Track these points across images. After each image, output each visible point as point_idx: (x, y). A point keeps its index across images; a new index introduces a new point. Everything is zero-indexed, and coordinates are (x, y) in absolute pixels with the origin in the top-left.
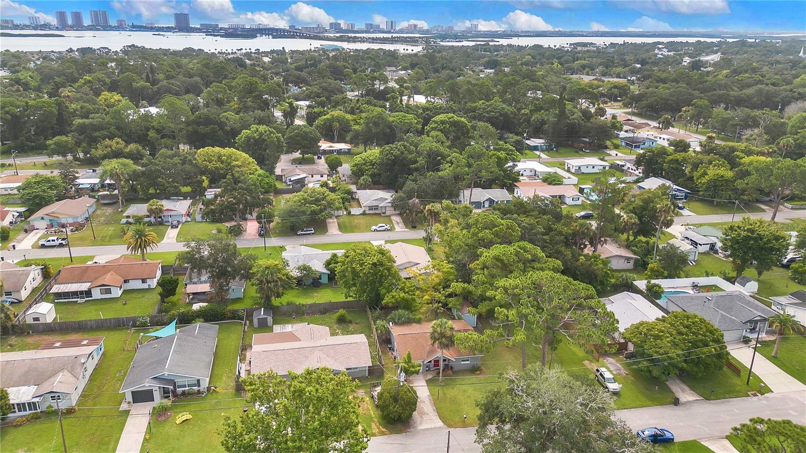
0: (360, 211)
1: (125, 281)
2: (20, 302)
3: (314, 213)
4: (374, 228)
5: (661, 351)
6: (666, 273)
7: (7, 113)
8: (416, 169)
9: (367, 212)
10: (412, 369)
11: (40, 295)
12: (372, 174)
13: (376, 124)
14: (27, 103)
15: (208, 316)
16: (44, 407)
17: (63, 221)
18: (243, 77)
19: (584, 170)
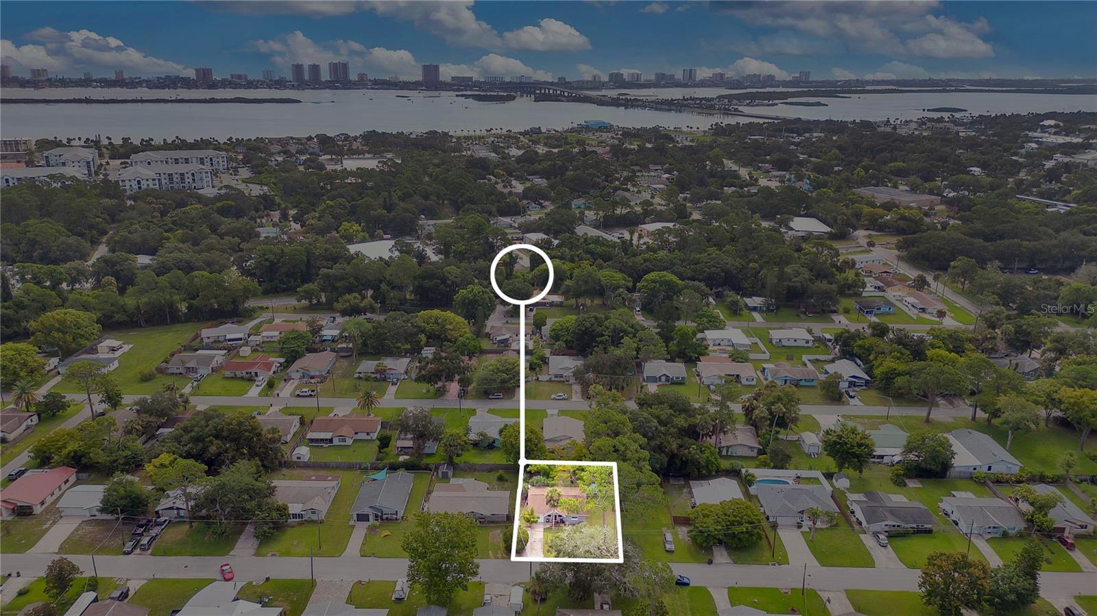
0: (547, 378)
1: (356, 433)
2: (288, 443)
3: (504, 382)
4: (553, 396)
8: (601, 342)
9: (553, 379)
10: (532, 519)
11: (300, 439)
12: (567, 340)
14: (282, 250)
16: (306, 518)
17: (312, 374)
19: (785, 343)
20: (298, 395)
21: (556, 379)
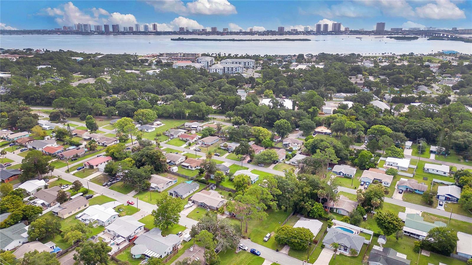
0: (288, 162)
1: (197, 166)
2: (176, 164)
9: (291, 164)
11: (180, 164)
12: (309, 149)
15: (201, 182)
16: (156, 189)
17: (206, 143)
19: (430, 171)
20: (195, 150)
21: (293, 164)
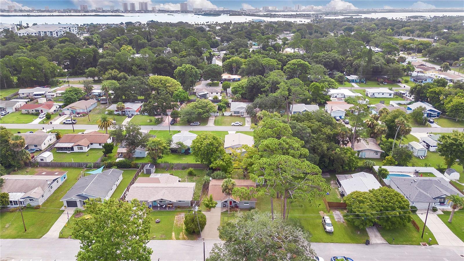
0: (229, 114)
1: (91, 144)
2: (41, 150)
3: (200, 114)
4: (233, 124)
5: (362, 210)
6: (397, 163)
7: (69, 55)
8: (264, 91)
9: (233, 115)
10: (211, 205)
11: (50, 148)
12: (242, 93)
13: (254, 65)
14: (79, 50)
15: (121, 166)
16: (26, 204)
17: (78, 111)
18: (191, 38)
19: (376, 95)
20: (64, 123)
21: (235, 115)
